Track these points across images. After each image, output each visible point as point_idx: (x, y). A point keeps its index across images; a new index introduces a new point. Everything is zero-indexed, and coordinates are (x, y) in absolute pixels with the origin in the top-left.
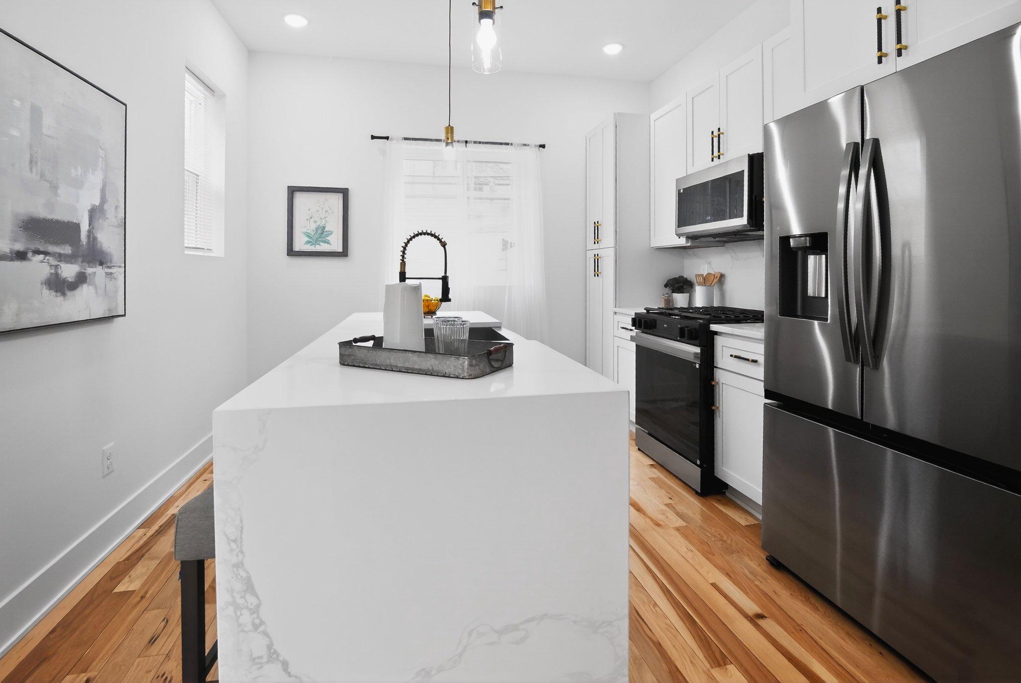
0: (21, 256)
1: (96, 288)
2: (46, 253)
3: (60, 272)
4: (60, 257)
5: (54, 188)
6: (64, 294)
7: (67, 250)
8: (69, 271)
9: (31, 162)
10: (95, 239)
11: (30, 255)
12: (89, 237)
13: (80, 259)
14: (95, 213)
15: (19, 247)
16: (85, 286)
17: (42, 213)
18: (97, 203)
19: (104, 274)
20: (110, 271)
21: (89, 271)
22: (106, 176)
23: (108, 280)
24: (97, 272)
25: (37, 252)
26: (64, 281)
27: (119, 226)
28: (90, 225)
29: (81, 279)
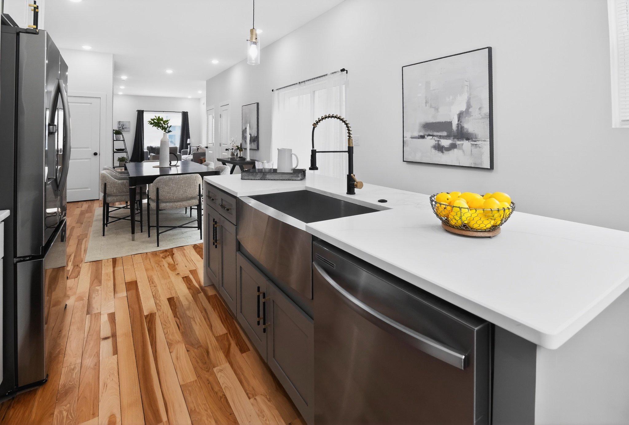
0: (422, 137)
1: (463, 151)
2: (433, 136)
3: (440, 143)
4: (440, 137)
5: (437, 109)
6: (443, 152)
7: (445, 134)
8: (445, 143)
9: (426, 103)
10: (462, 128)
11: (426, 137)
12: (458, 127)
13: (452, 138)
14: (460, 116)
15: (422, 134)
16: (455, 150)
17: (431, 120)
18: (464, 110)
19: (470, 145)
20: (475, 143)
21: (458, 143)
22: (470, 95)
23: (473, 148)
24: (466, 144)
25: (429, 135)
26: (443, 147)
28: (458, 121)
29: (453, 146)
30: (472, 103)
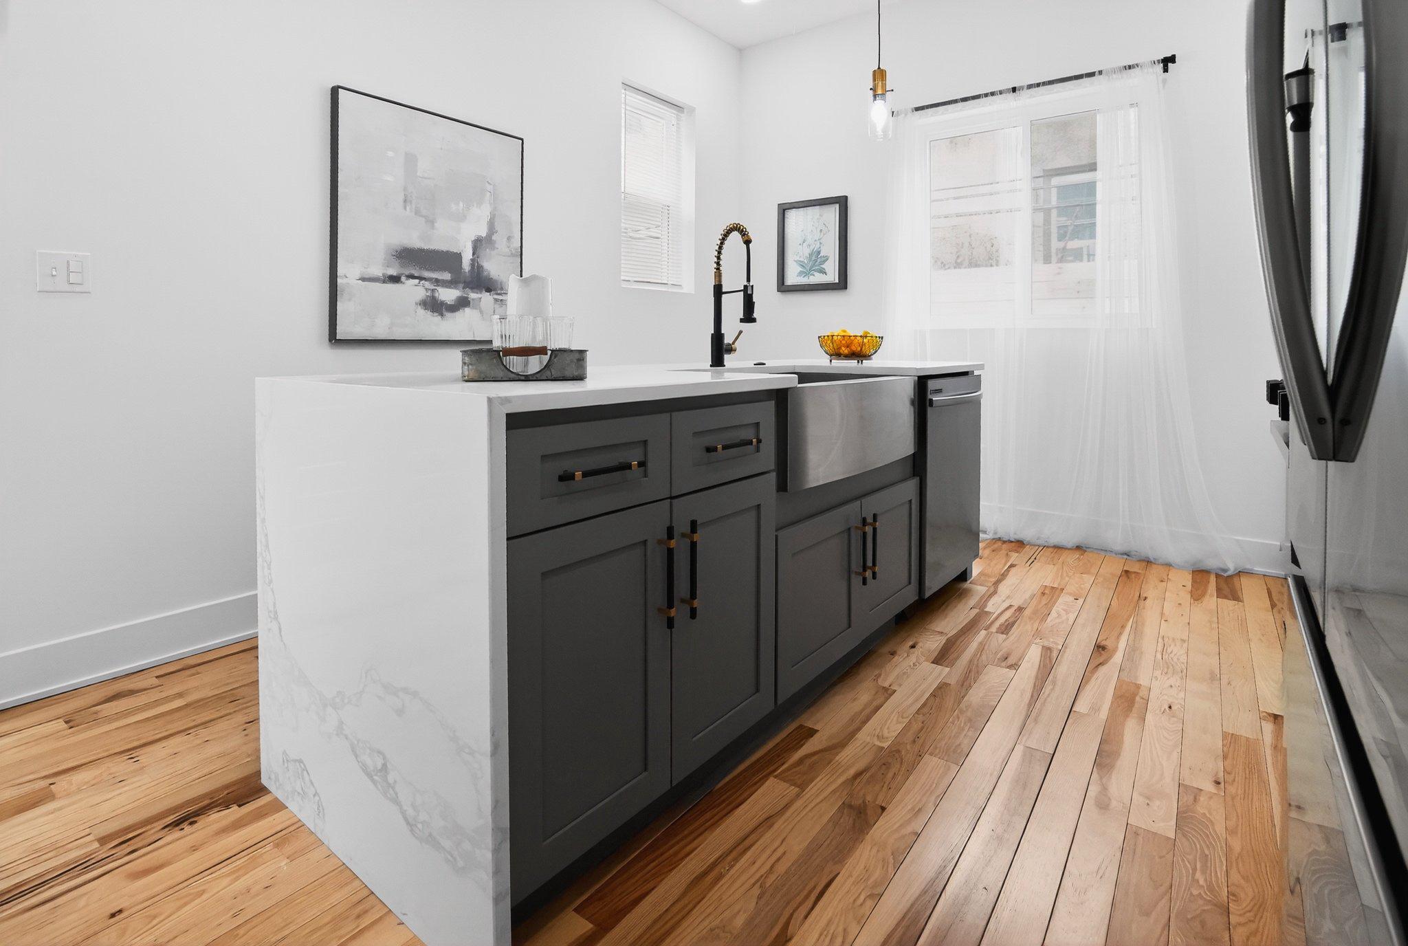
0: (395, 279)
1: (481, 312)
2: (421, 278)
3: (437, 295)
4: (437, 282)
5: (431, 222)
6: (442, 315)
7: (447, 276)
8: (448, 295)
9: (405, 201)
10: (480, 267)
11: (403, 279)
12: (472, 265)
13: (461, 286)
14: (478, 244)
15: (392, 272)
16: (467, 310)
17: (415, 242)
18: (484, 235)
19: (493, 301)
20: (500, 297)
21: (473, 296)
22: (495, 209)
23: (497, 306)
24: (486, 298)
25: (412, 277)
26: (442, 304)
27: (512, 255)
28: (473, 254)
29: (463, 303)
30: (498, 226)
